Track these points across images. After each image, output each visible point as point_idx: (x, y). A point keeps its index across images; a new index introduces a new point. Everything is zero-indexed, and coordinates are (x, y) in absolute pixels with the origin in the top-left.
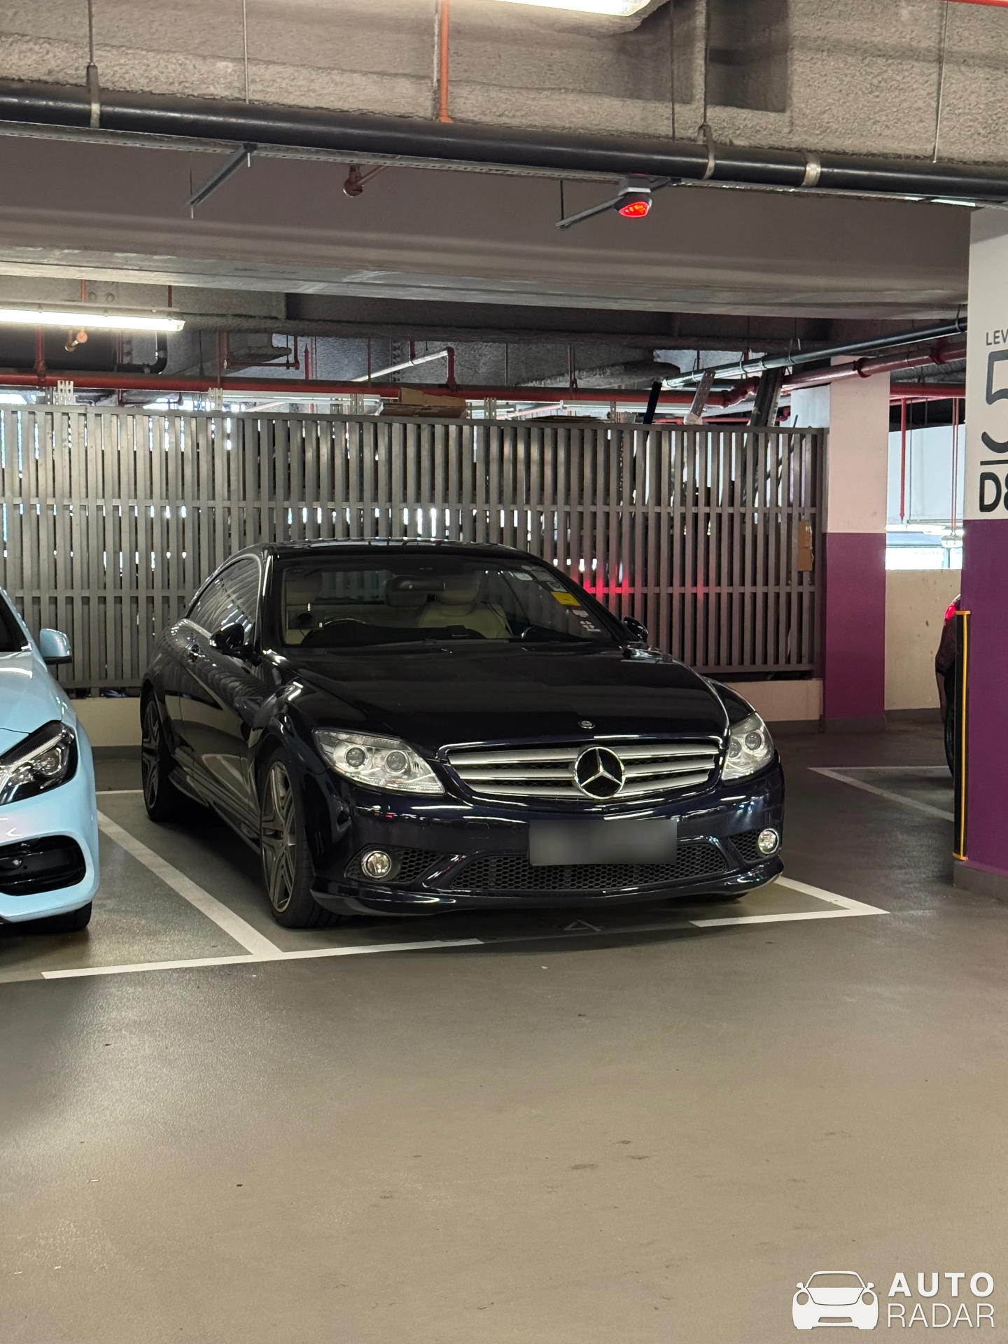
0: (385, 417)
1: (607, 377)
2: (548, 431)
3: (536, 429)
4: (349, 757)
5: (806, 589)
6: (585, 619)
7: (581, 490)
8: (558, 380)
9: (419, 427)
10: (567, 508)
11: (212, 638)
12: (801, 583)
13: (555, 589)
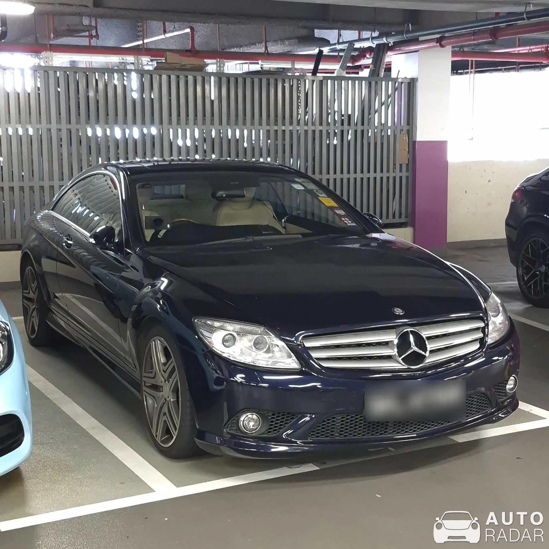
0: (157, 71)
1: (286, 46)
2: (256, 81)
3: (249, 79)
4: (224, 341)
5: (404, 174)
6: (344, 216)
7: (276, 116)
8: (252, 47)
9: (178, 77)
10: (268, 128)
11: (91, 237)
12: (401, 171)
13: (320, 195)
